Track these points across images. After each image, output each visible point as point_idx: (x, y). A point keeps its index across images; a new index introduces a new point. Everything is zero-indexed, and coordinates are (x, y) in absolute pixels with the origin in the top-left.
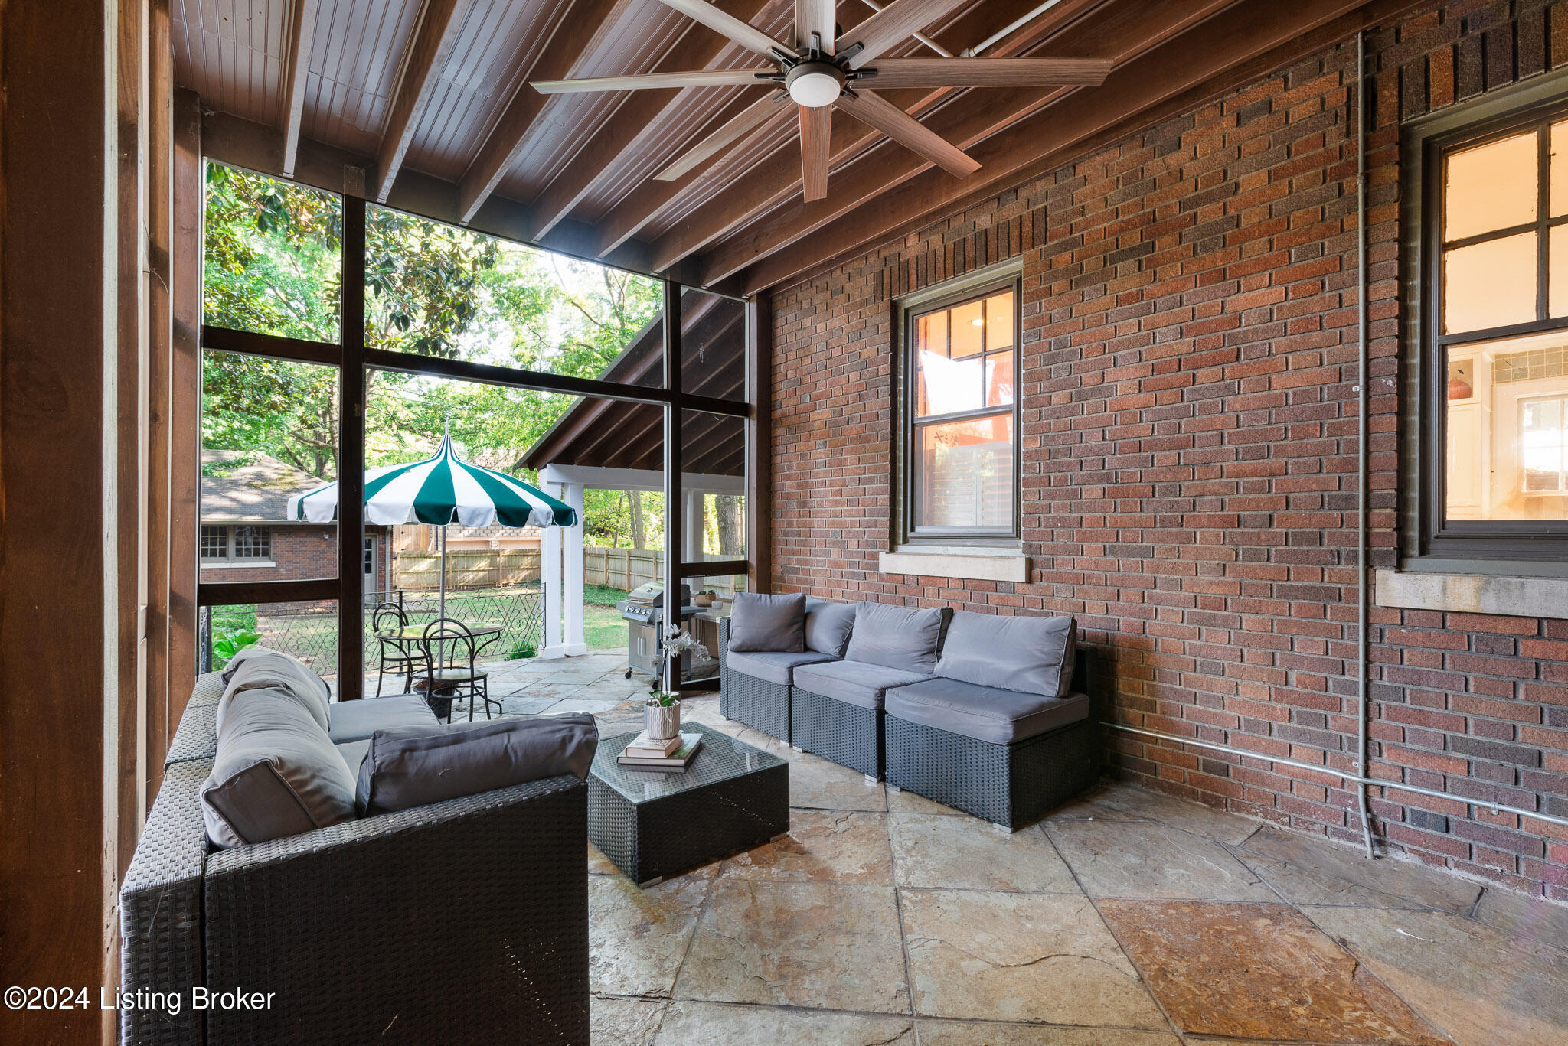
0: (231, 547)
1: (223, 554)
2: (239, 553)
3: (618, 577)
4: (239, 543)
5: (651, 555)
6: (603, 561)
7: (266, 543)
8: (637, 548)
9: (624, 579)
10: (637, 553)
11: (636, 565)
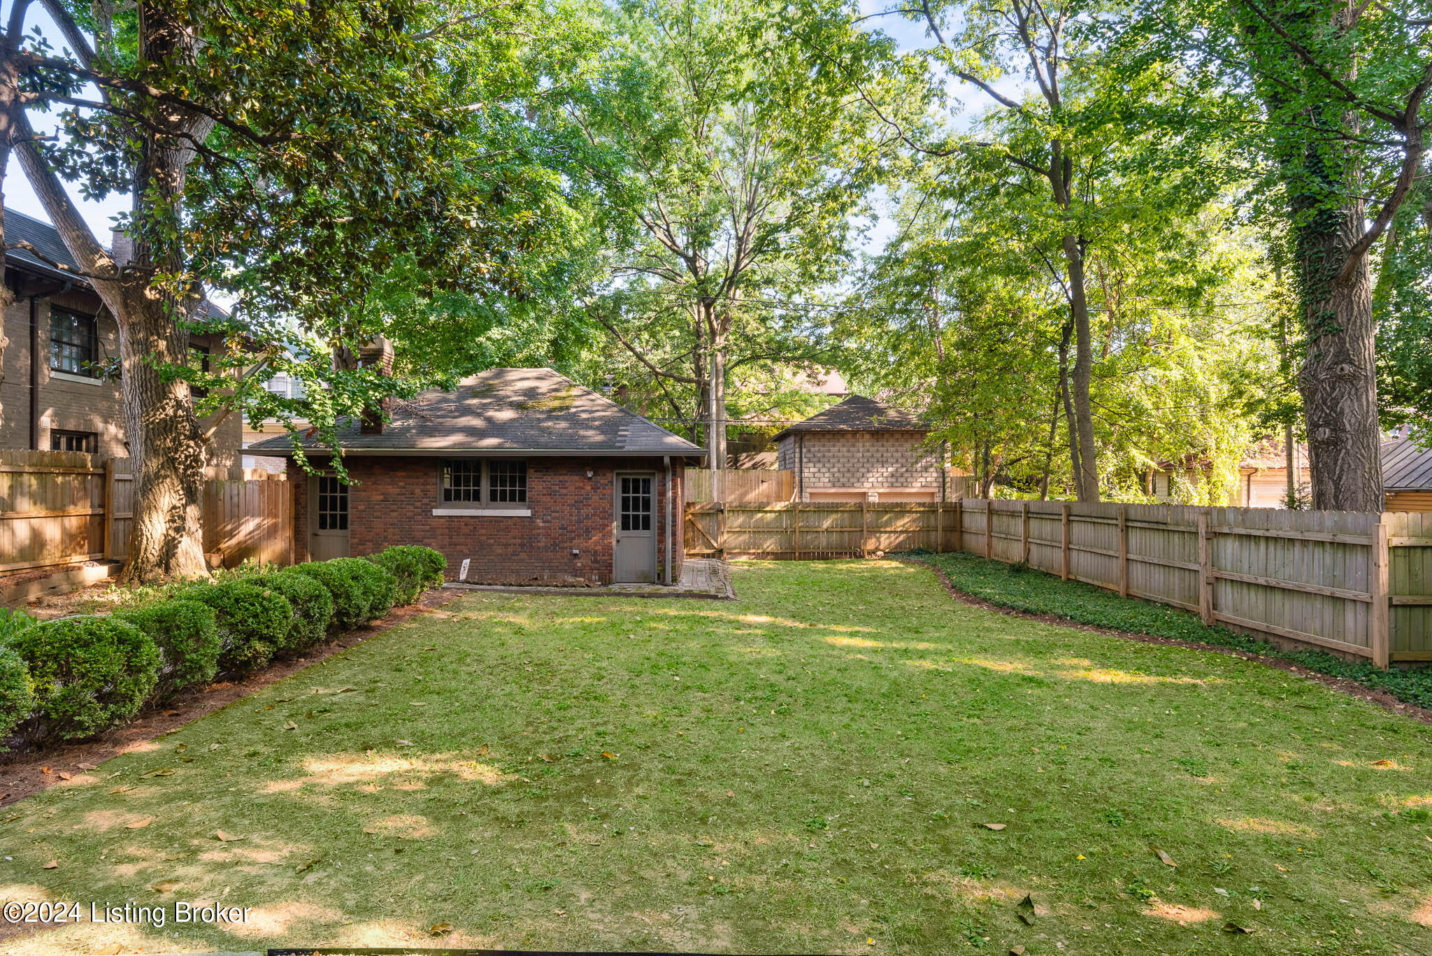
0: (485, 487)
1: (477, 497)
2: (493, 498)
3: (1047, 552)
4: (493, 483)
5: (1113, 513)
6: (1020, 523)
7: (523, 483)
8: (1083, 499)
9: (1059, 556)
10: (1084, 509)
11: (1081, 532)
